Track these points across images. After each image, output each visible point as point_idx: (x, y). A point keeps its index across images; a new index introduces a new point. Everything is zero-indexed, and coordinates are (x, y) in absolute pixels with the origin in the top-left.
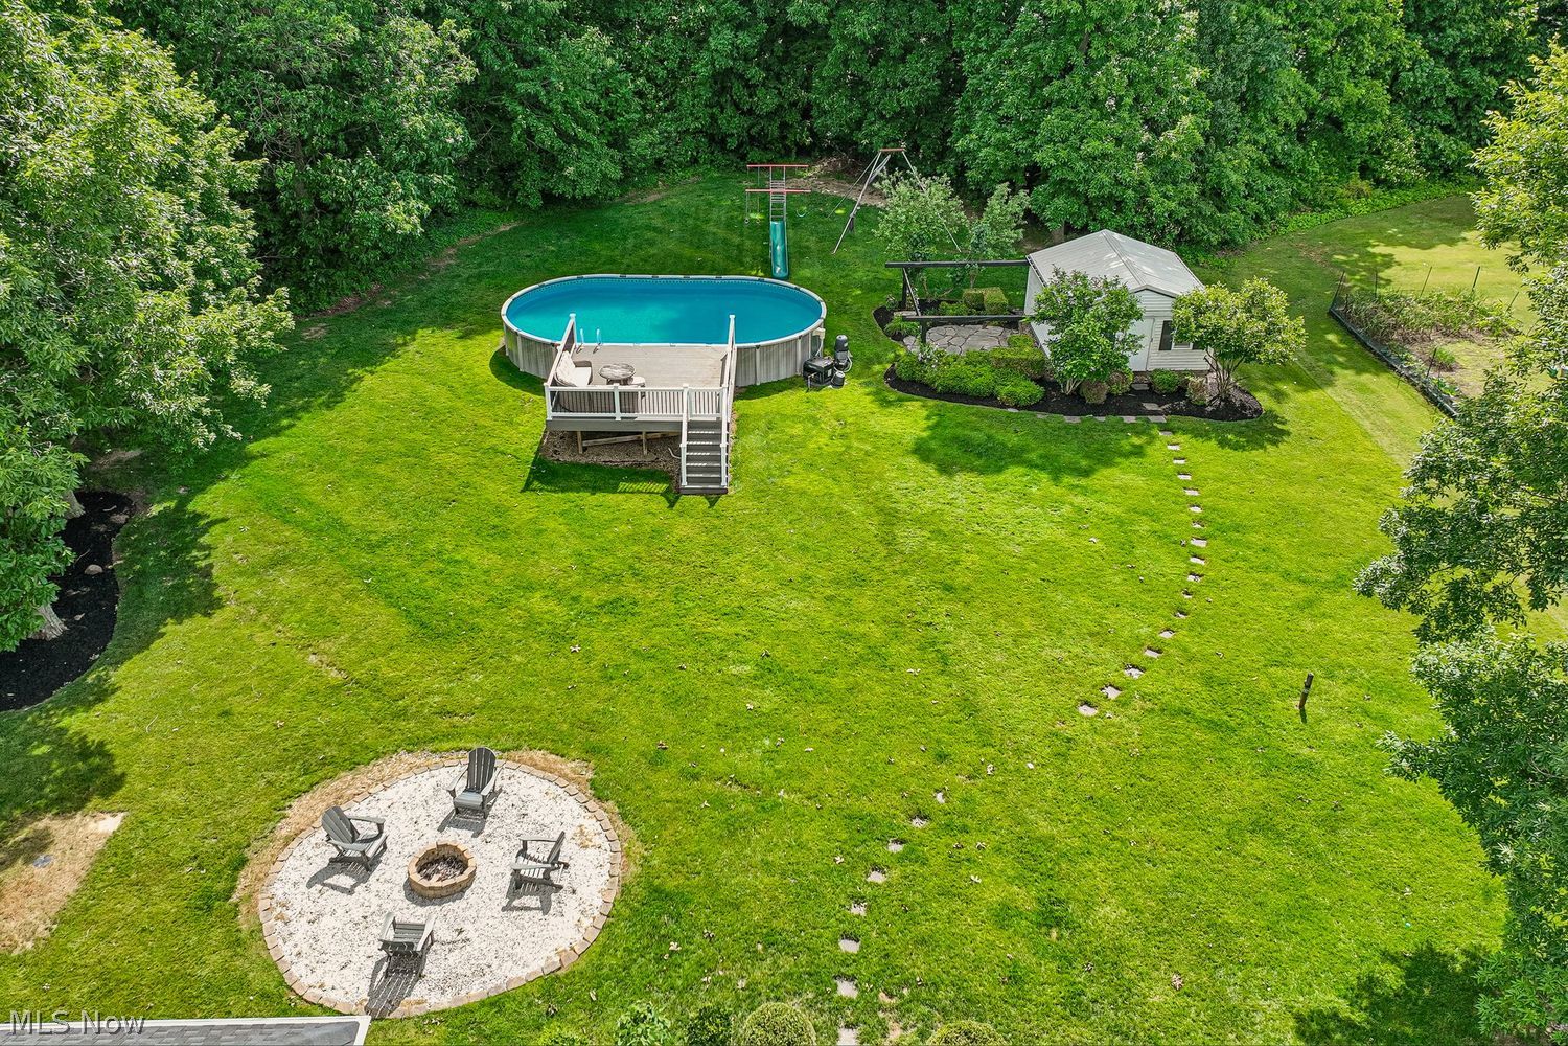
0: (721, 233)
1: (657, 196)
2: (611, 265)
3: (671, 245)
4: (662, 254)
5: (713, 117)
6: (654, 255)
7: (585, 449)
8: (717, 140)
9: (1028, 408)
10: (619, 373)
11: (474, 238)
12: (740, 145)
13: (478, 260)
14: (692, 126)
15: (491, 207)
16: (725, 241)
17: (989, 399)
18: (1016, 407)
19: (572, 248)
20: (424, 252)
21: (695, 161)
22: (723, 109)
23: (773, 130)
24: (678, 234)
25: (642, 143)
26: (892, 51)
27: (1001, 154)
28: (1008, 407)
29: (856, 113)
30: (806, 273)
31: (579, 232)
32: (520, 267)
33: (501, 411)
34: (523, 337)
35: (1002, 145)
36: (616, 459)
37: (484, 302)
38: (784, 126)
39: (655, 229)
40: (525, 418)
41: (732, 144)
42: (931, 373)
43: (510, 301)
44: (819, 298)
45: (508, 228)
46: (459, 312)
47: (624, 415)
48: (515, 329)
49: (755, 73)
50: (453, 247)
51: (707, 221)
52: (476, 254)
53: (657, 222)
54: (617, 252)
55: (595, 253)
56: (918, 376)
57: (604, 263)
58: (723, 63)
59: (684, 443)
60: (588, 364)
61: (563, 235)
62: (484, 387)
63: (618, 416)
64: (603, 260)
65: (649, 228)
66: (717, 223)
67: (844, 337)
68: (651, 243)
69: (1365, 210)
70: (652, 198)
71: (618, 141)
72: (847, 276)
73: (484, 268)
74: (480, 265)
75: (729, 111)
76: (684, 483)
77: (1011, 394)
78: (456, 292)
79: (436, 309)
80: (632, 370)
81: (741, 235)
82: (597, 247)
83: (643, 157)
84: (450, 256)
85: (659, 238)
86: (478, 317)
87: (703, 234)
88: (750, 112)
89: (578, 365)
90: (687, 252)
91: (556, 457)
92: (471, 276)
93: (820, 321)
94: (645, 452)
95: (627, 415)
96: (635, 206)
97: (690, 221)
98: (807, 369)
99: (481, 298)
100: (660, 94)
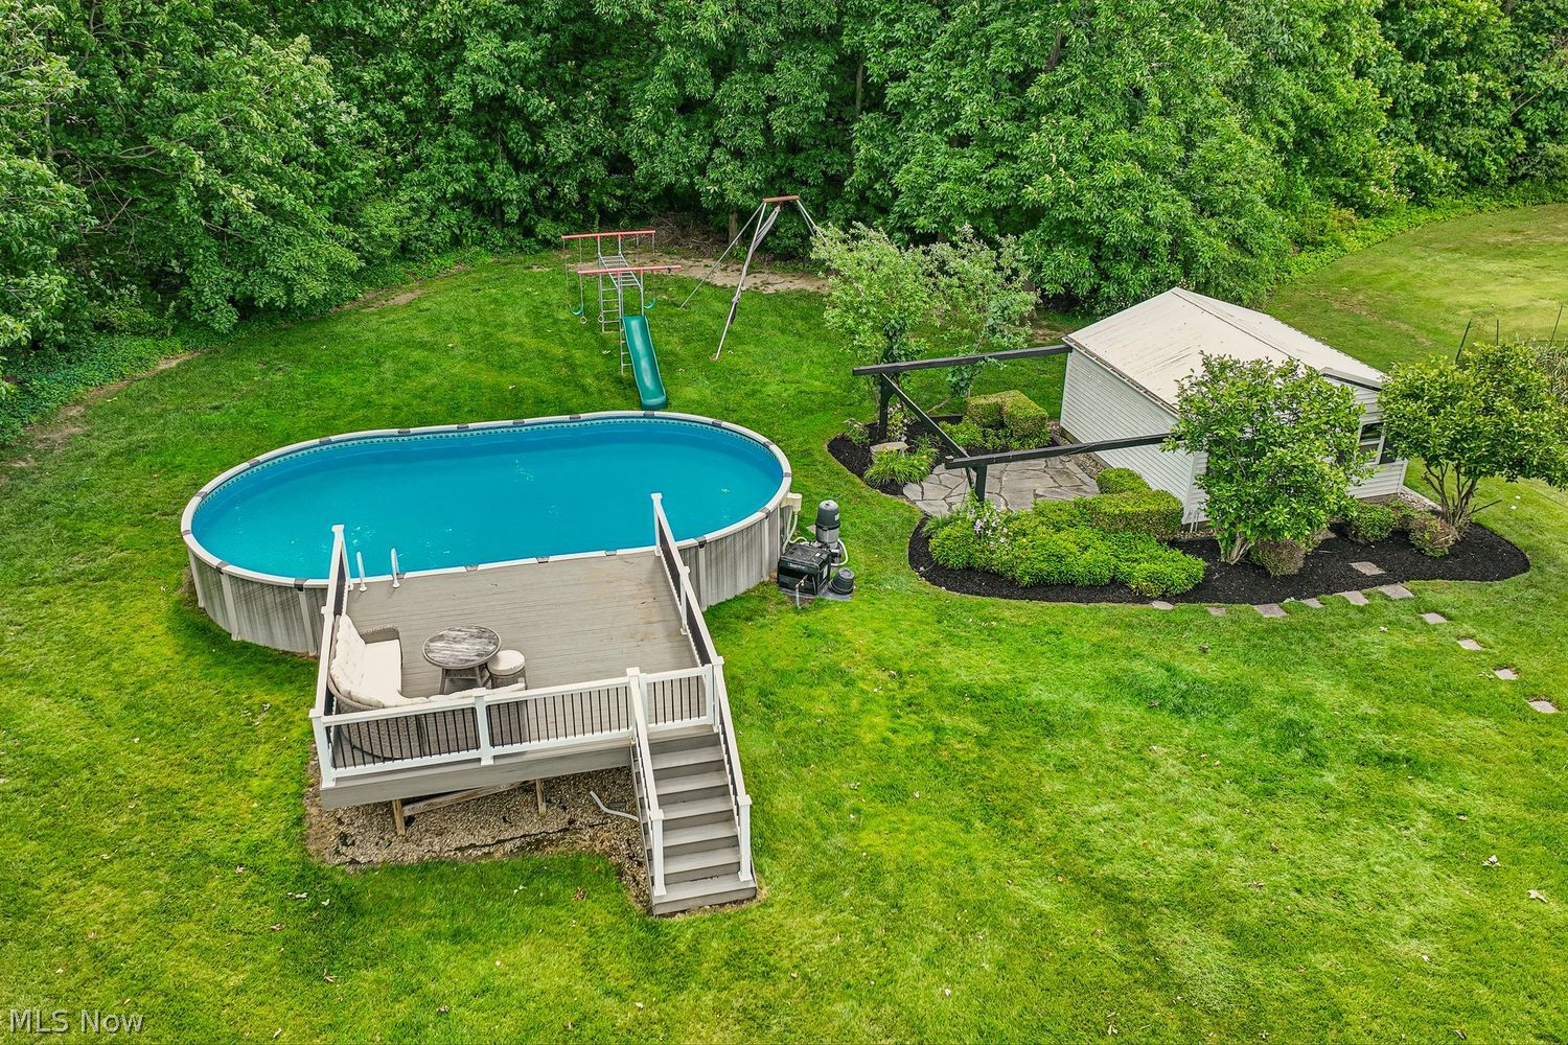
0: (531, 343)
1: (410, 296)
2: (367, 412)
3: (457, 368)
4: (446, 384)
5: (480, 177)
6: (434, 386)
7: (409, 821)
8: (486, 208)
9: (1184, 597)
10: (465, 651)
11: (115, 385)
12: (524, 213)
13: (124, 423)
14: (450, 190)
15: (138, 330)
16: (542, 354)
17: (1113, 588)
18: (1163, 597)
19: (292, 386)
20: (21, 418)
21: (456, 241)
22: (492, 163)
23: (569, 190)
24: (462, 350)
25: (383, 216)
26: (753, 57)
27: (967, 189)
28: (1152, 599)
29: (697, 152)
30: (690, 393)
31: (299, 360)
32: (204, 429)
33: (202, 741)
34: (233, 578)
35: (968, 178)
36: (483, 836)
37: (144, 500)
38: (585, 183)
39: (422, 345)
40: (261, 753)
41: (512, 214)
42: (1000, 552)
43: (195, 502)
44: (764, 440)
45: (174, 363)
46: (95, 525)
47: (499, 750)
48: (214, 561)
49: (541, 105)
50: (77, 403)
51: (502, 326)
52: (121, 412)
53: (423, 334)
54: (369, 388)
55: (333, 392)
56: (980, 560)
57: (353, 408)
58: (491, 86)
59: (650, 790)
60: (391, 634)
61: (269, 367)
62: (159, 687)
63: (487, 754)
64: (350, 401)
65: (410, 344)
66: (519, 329)
67: (833, 505)
68: (425, 369)
69: (1358, 245)
70: (402, 298)
71: (344, 212)
72: (754, 392)
73: (140, 436)
74: (129, 431)
75: (502, 165)
76: (659, 891)
77: (1152, 578)
78: (88, 486)
79: (49, 525)
80: (493, 640)
81: (563, 343)
82: (334, 380)
83: (386, 238)
84: (72, 420)
85: (433, 358)
86: (136, 530)
87: (503, 346)
88: (534, 165)
89: (369, 638)
90: (488, 377)
91: (350, 852)
92: (115, 453)
93: (787, 482)
94: (542, 808)
95: (508, 749)
96: (381, 314)
97: (475, 329)
98: (783, 569)
99: (137, 493)
100: (396, 145)
